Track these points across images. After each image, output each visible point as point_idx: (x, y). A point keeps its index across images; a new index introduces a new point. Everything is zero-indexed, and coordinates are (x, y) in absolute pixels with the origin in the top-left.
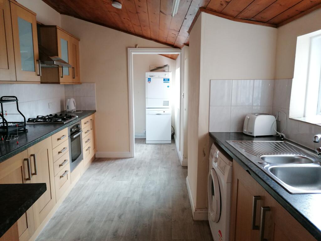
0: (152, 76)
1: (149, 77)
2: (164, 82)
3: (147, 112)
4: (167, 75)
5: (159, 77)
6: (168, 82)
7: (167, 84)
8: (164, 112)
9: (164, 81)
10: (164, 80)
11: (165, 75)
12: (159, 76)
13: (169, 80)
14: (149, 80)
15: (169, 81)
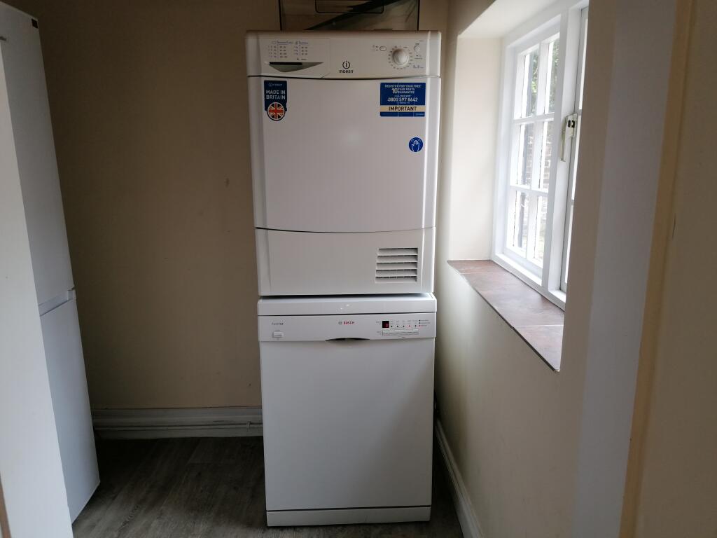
0: (298, 66)
1: (275, 73)
2: (386, 108)
3: (265, 329)
4: (404, 59)
5: (347, 75)
6: (419, 108)
7: (404, 127)
8: (385, 324)
9: (384, 101)
10: (387, 94)
11: (396, 53)
12: (346, 67)
13: (419, 93)
14: (276, 94)
15: (422, 101)
